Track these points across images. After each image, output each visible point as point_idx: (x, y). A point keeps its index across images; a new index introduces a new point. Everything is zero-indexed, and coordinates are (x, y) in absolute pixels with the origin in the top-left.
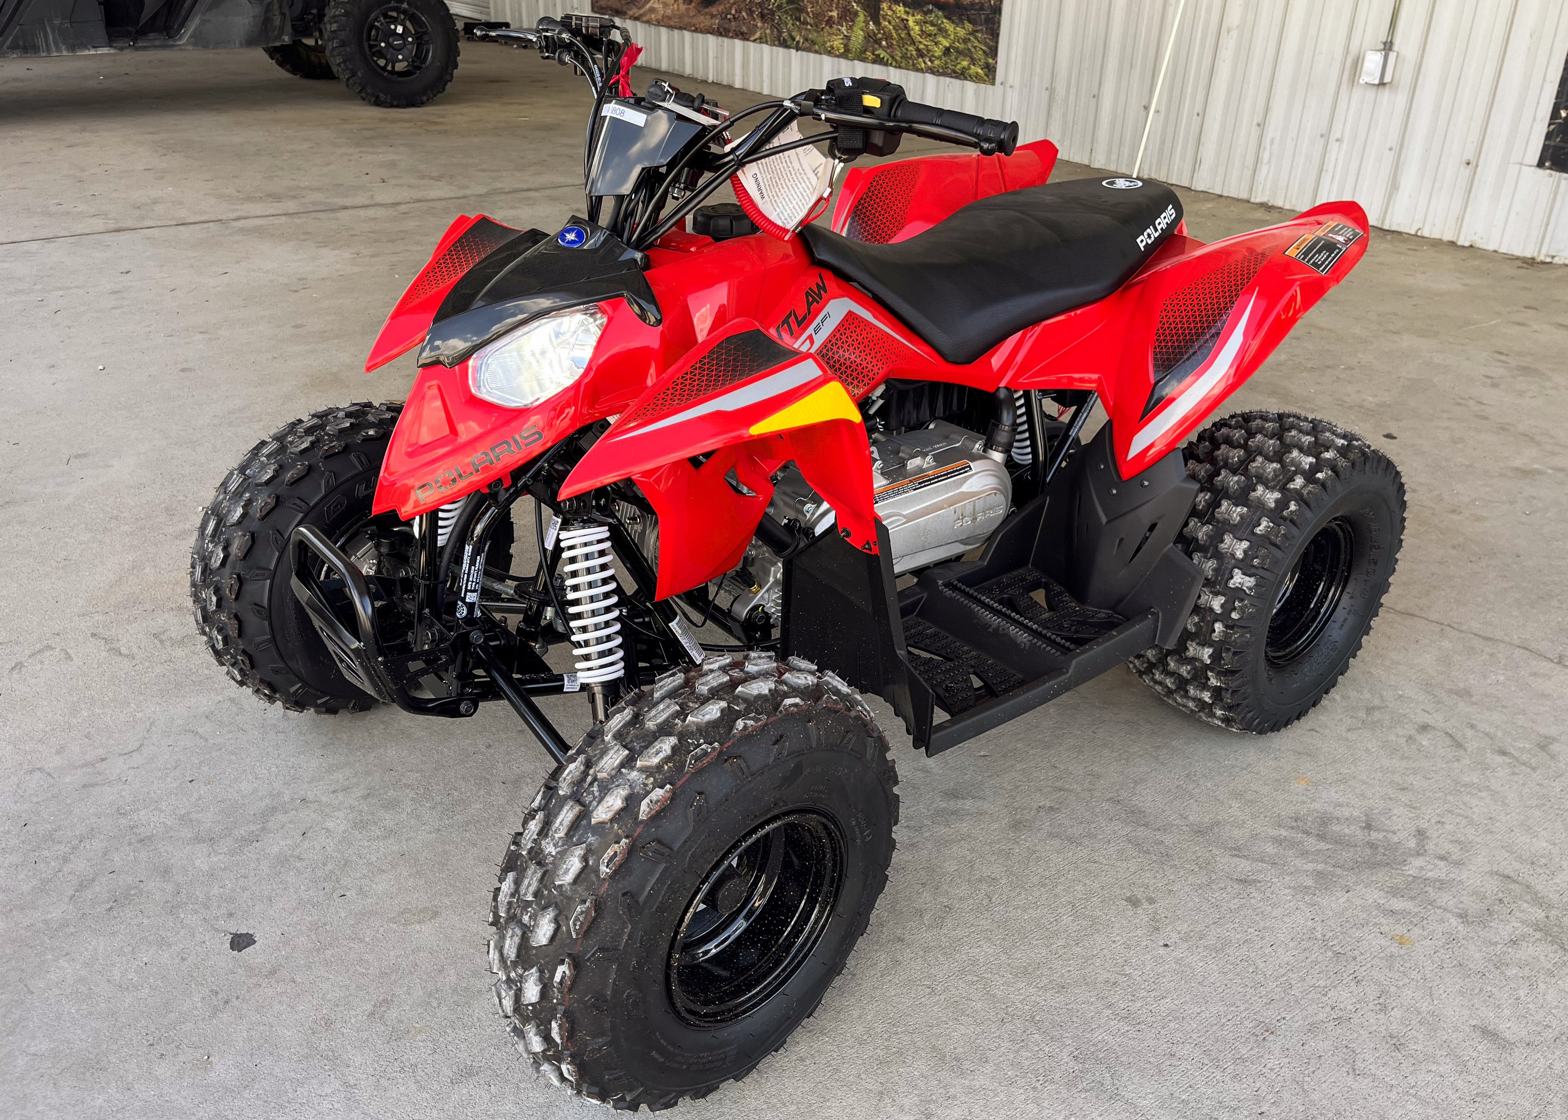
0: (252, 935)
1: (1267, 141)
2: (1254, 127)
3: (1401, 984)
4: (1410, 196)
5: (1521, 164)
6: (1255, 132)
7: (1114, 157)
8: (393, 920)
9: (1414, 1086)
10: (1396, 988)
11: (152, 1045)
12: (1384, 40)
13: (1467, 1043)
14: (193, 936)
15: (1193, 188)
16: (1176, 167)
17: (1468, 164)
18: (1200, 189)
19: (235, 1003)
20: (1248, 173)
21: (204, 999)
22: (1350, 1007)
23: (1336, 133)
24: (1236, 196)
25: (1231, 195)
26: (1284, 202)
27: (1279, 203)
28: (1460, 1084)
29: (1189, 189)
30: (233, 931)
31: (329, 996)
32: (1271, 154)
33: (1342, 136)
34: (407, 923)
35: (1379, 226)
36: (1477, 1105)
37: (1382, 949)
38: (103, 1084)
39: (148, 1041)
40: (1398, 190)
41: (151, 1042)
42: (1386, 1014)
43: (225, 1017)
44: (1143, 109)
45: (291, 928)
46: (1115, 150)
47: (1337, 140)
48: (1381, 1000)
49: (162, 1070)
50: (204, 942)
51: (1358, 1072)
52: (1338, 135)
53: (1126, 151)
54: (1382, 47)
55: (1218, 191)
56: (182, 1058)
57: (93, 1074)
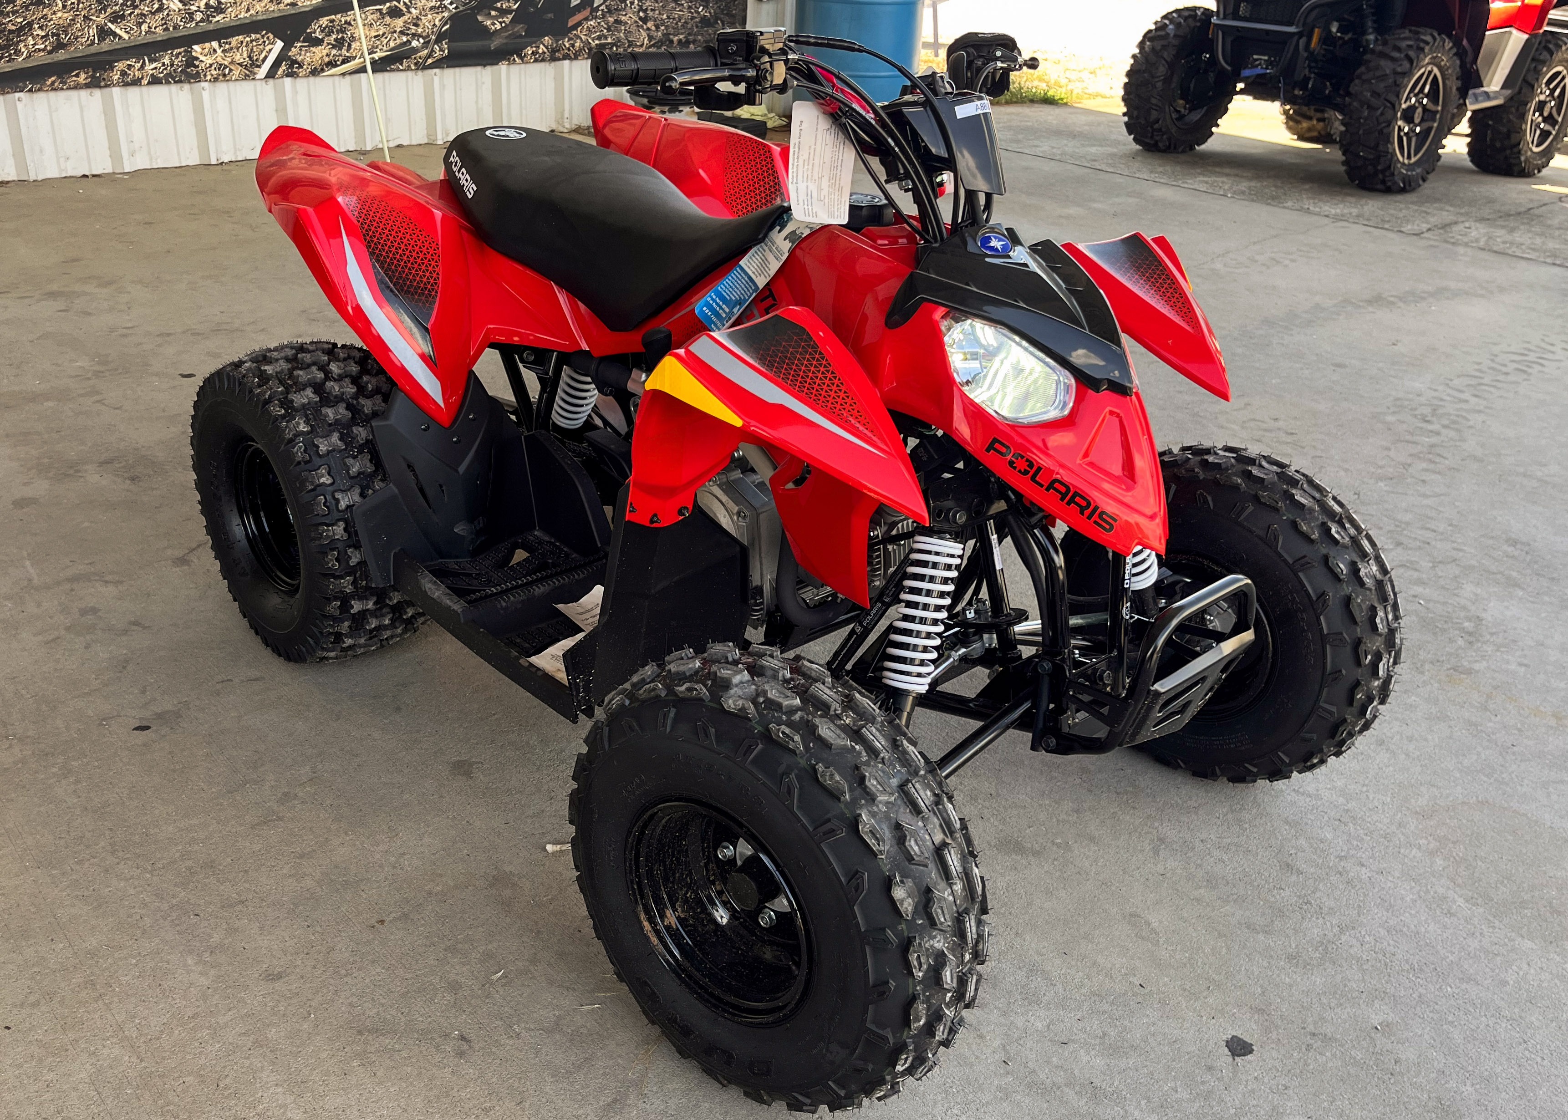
0: (1227, 1042)
8: (1157, 944)
11: (1392, 1074)
14: (1253, 1091)
19: (1311, 1028)
21: (1320, 1054)
30: (1230, 1059)
31: (1265, 964)
34: (1154, 931)
38: (1453, 1093)
39: (1390, 1079)
41: (1389, 1075)
43: (1328, 1029)
45: (1202, 1014)
49: (1409, 1054)
50: (1256, 1078)
56: (1389, 1046)
57: (1449, 1106)
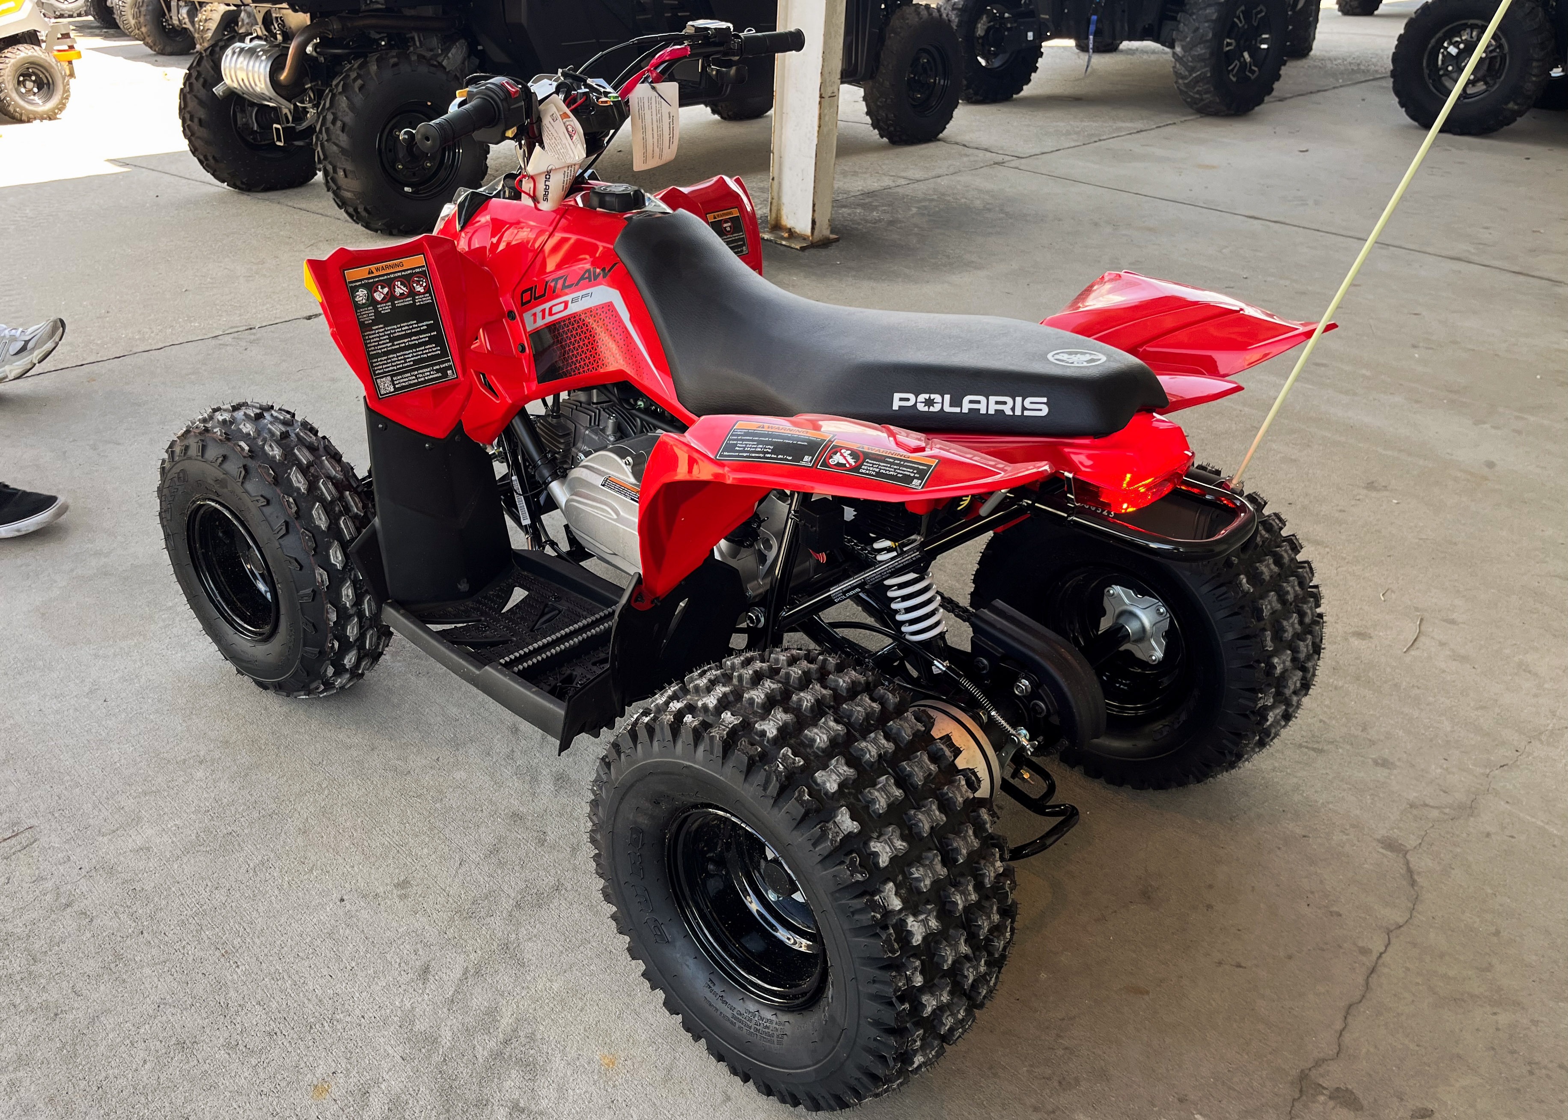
3: (259, 1070)
9: (133, 1045)
10: (254, 1064)
13: (167, 1105)
22: (239, 1019)
28: (122, 1082)
36: (95, 1088)
37: (312, 1069)
42: (223, 1046)
48: (241, 1047)
51: (162, 1006)
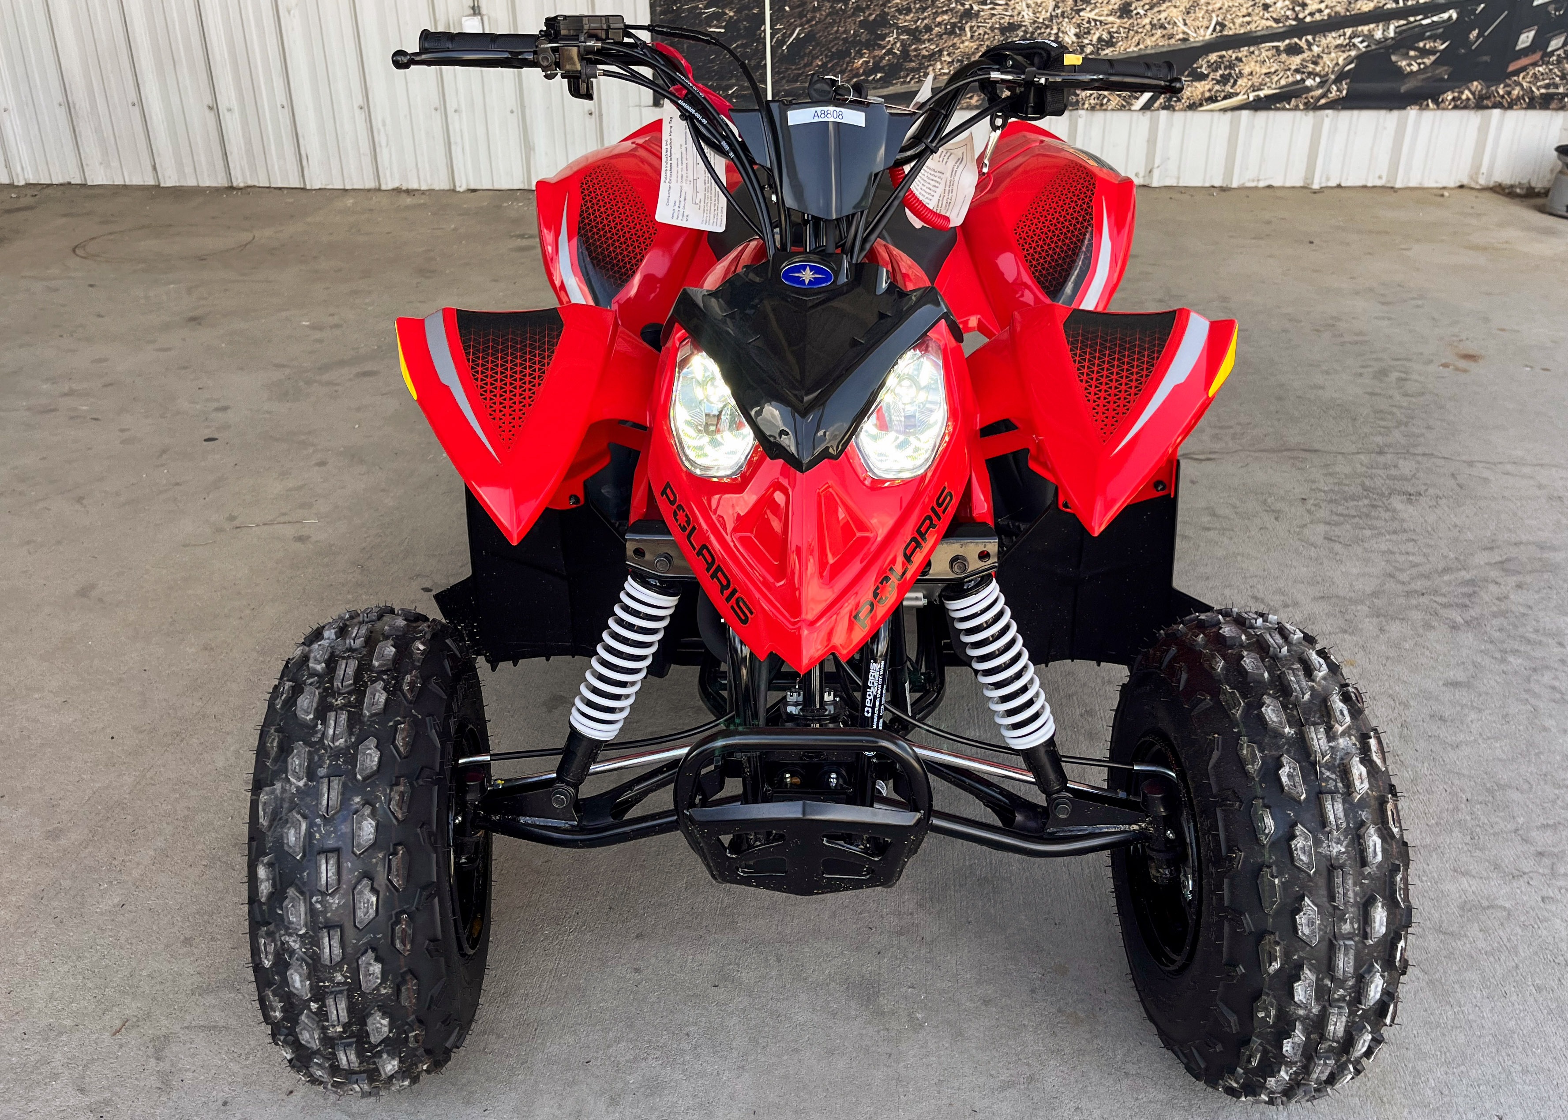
1: (377, 123)
2: (357, 112)
4: (546, 154)
5: (640, 106)
6: (360, 117)
7: (189, 170)
12: (472, 5)
15: (308, 187)
16: (276, 167)
17: (591, 114)
18: (317, 187)
20: (367, 161)
23: (451, 105)
24: (361, 187)
25: (355, 187)
26: (419, 183)
27: (414, 185)
29: (304, 189)
32: (387, 136)
33: (459, 104)
35: (526, 187)
40: (534, 150)
44: (207, 111)
46: (187, 161)
47: (456, 111)
52: (455, 106)
53: (203, 159)
54: (472, 12)
55: (338, 185)
